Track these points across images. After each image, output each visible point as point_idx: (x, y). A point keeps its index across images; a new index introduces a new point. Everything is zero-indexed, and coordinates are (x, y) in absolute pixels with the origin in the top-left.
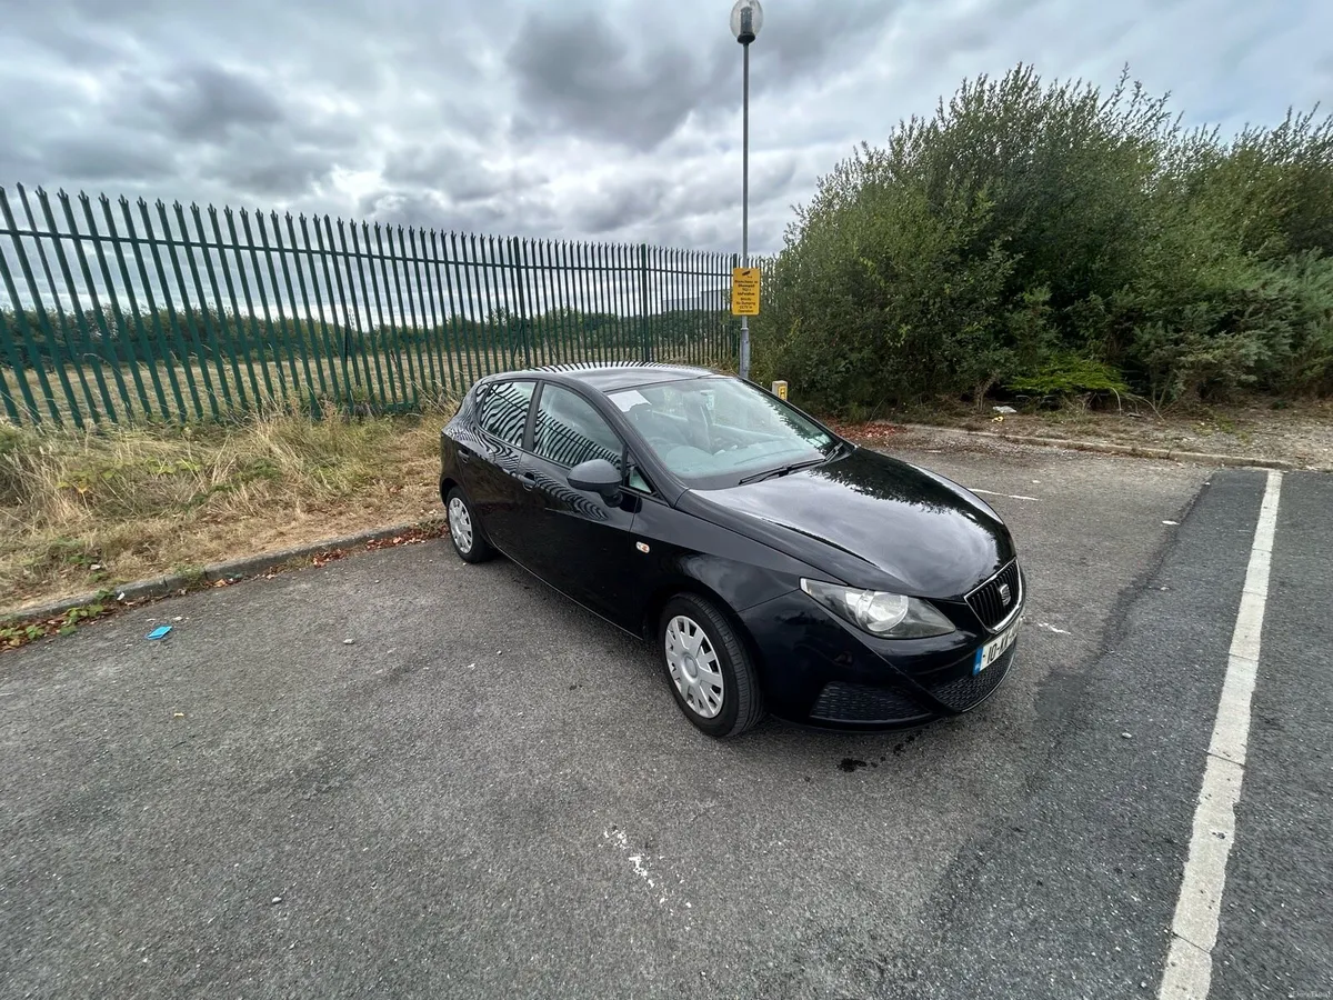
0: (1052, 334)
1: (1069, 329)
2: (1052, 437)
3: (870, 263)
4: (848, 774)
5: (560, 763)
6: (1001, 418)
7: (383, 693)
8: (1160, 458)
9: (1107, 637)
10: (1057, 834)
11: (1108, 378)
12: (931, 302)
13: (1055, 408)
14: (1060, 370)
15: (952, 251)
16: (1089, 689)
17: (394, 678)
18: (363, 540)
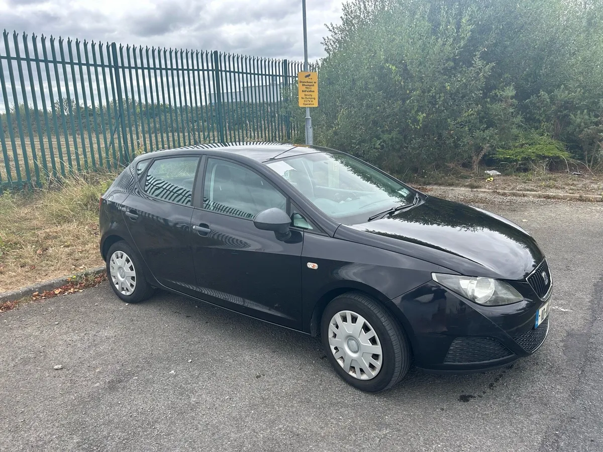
0: (519, 119)
1: (528, 115)
2: (528, 190)
3: (394, 68)
4: (466, 403)
5: (272, 422)
6: (492, 179)
7: (108, 398)
8: (597, 201)
9: (594, 311)
10: (595, 416)
11: (558, 148)
12: (438, 96)
13: (526, 170)
14: (527, 144)
15: (448, 60)
16: (591, 340)
17: (112, 387)
18: (28, 293)
